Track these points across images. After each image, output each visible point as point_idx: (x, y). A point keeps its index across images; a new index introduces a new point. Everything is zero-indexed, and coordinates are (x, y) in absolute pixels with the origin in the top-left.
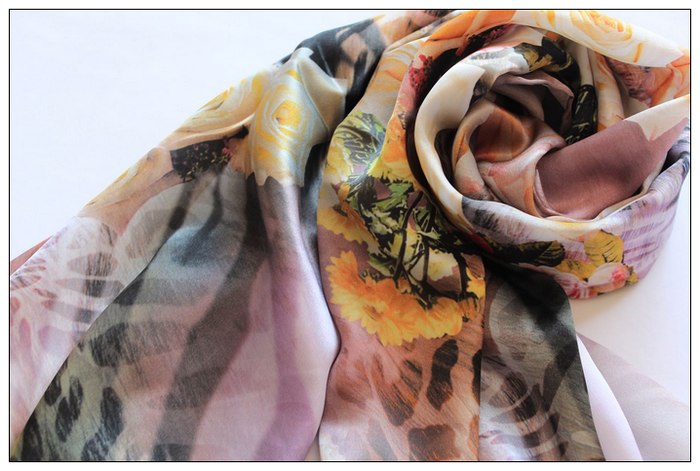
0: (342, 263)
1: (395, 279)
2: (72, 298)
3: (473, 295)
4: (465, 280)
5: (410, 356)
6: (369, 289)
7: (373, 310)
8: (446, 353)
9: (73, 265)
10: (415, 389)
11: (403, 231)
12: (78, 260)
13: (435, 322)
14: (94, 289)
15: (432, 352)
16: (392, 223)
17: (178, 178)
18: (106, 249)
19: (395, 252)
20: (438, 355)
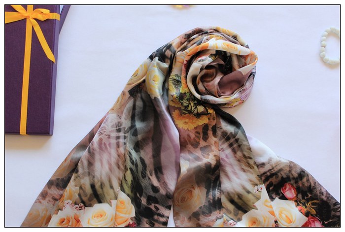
0: (176, 113)
1: (190, 114)
2: (114, 134)
3: (210, 113)
4: (207, 110)
5: (196, 130)
6: (184, 117)
7: (186, 122)
8: (205, 127)
9: (112, 127)
10: (199, 138)
11: (190, 104)
12: (113, 125)
13: (201, 121)
14: (119, 131)
15: (202, 128)
16: (187, 102)
17: (132, 97)
18: (119, 120)
19: (189, 109)
20: (203, 129)
